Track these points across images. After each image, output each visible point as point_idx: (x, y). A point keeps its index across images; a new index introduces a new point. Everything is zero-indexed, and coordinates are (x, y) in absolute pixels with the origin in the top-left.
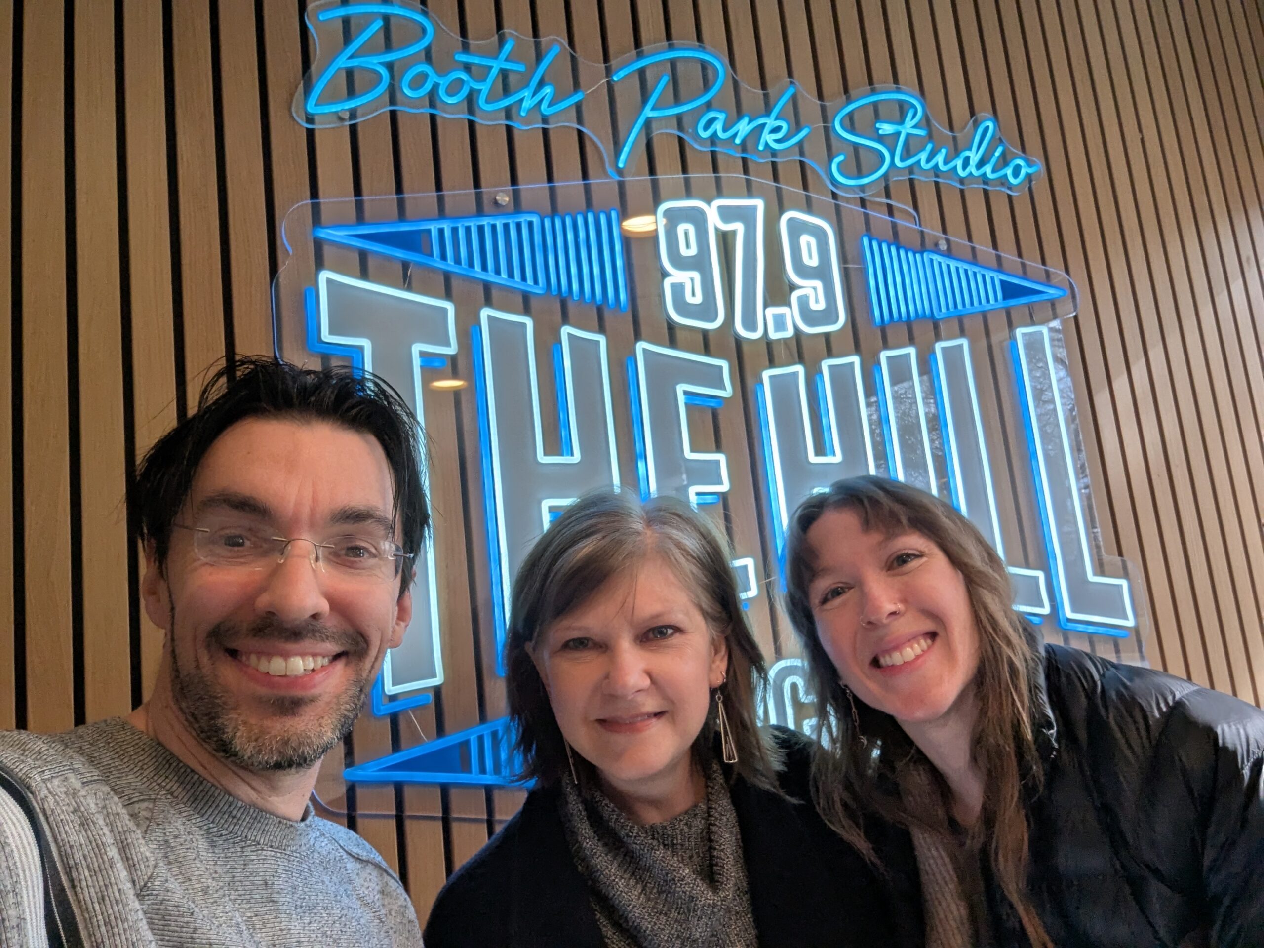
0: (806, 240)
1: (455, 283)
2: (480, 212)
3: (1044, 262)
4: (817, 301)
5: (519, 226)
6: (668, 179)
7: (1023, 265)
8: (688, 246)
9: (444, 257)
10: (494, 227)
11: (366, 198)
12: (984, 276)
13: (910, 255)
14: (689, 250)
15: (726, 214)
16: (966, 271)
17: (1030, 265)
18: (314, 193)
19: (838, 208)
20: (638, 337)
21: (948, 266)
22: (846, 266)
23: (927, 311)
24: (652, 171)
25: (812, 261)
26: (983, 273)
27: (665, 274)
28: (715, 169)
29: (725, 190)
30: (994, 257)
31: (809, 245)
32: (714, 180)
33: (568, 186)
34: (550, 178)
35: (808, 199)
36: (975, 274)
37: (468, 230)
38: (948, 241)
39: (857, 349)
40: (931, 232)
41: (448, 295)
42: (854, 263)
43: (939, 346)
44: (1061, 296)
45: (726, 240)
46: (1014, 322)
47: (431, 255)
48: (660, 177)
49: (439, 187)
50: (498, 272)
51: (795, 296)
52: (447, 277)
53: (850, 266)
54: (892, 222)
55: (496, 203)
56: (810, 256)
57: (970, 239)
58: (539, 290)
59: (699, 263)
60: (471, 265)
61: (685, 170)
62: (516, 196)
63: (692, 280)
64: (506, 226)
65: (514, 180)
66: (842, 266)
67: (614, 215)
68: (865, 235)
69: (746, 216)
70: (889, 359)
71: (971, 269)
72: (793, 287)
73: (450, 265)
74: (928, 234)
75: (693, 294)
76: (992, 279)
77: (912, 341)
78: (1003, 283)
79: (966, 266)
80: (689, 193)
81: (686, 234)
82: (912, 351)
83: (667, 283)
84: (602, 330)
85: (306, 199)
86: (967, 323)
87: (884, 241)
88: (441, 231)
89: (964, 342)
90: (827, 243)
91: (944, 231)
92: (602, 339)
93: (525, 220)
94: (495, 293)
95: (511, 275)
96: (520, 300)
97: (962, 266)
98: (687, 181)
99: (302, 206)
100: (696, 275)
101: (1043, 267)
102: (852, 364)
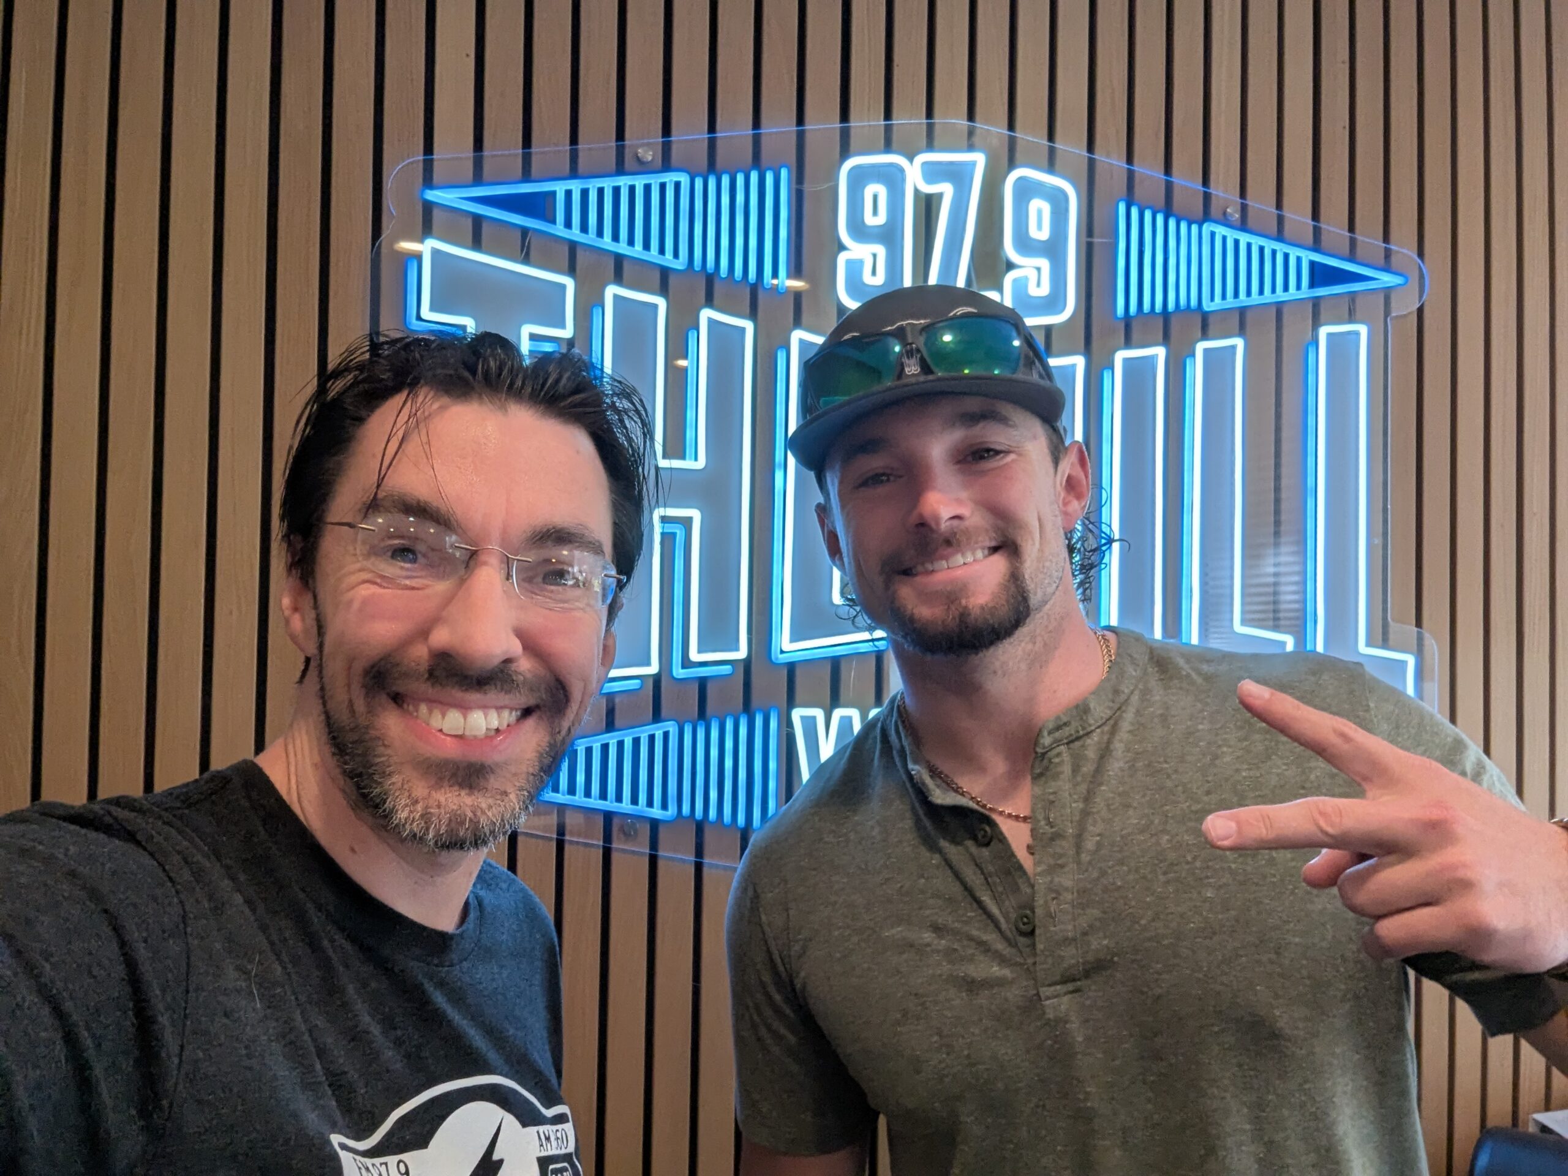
0: (1039, 207)
1: (580, 255)
2: (620, 169)
3: (1386, 238)
4: (1038, 285)
5: (663, 187)
6: (863, 127)
7: (1353, 243)
8: (875, 212)
9: (568, 224)
10: (632, 189)
11: (486, 153)
12: (1286, 256)
13: (1183, 226)
14: (875, 218)
15: (933, 173)
16: (1261, 249)
17: (1363, 242)
18: (429, 148)
19: (1091, 164)
20: (797, 323)
21: (1237, 243)
22: (1089, 240)
23: (1194, 302)
24: (845, 116)
25: (1040, 232)
26: (1287, 251)
27: (842, 248)
28: (930, 114)
29: (936, 143)
30: (1311, 229)
31: (1040, 213)
32: (925, 127)
33: (731, 137)
34: (712, 128)
35: (1052, 152)
36: (1274, 252)
37: (601, 191)
38: (1244, 208)
39: (1087, 349)
40: (1221, 194)
41: (572, 271)
42: (1102, 237)
43: (1201, 347)
44: (1400, 285)
45: (928, 206)
46: (1323, 316)
47: (554, 222)
48: (854, 123)
49: (574, 139)
50: (631, 242)
51: (1009, 279)
52: (573, 246)
53: (1096, 240)
54: (1167, 181)
55: (638, 159)
56: (1040, 227)
57: (1279, 205)
58: (680, 264)
59: (889, 235)
60: (600, 233)
61: (888, 115)
62: (666, 148)
63: (875, 256)
64: (647, 188)
65: (667, 130)
66: (1084, 239)
67: (784, 173)
68: (1121, 200)
69: (958, 175)
70: (1126, 361)
71: (1269, 245)
72: (1010, 266)
73: (575, 234)
74: (1217, 196)
75: (874, 273)
76: (1299, 259)
77: (1166, 340)
78: (1312, 264)
79: (1262, 241)
80: (888, 147)
81: (875, 198)
82: (1159, 352)
83: (842, 259)
84: (753, 314)
85: (418, 155)
86: (1249, 316)
87: (1148, 207)
88: (569, 193)
89: (1239, 342)
90: (1067, 210)
91: (1243, 194)
92: (749, 326)
93: (671, 181)
94: (626, 267)
95: (647, 246)
96: (657, 276)
97: (1257, 241)
98: (888, 129)
99: (412, 163)
100: (881, 250)
101: (1384, 245)
102: (1073, 366)
